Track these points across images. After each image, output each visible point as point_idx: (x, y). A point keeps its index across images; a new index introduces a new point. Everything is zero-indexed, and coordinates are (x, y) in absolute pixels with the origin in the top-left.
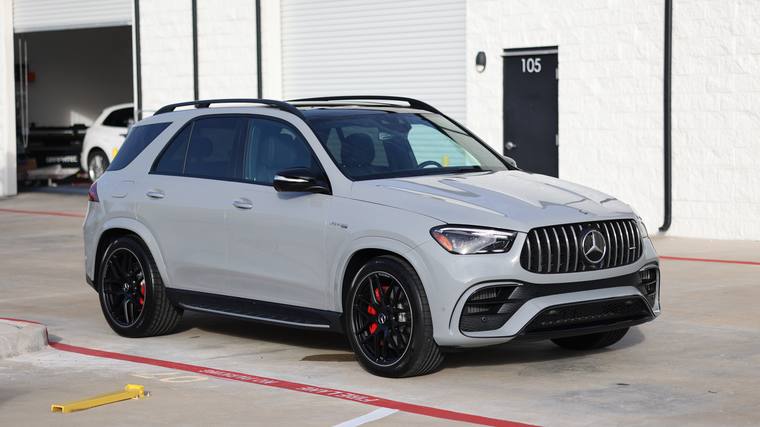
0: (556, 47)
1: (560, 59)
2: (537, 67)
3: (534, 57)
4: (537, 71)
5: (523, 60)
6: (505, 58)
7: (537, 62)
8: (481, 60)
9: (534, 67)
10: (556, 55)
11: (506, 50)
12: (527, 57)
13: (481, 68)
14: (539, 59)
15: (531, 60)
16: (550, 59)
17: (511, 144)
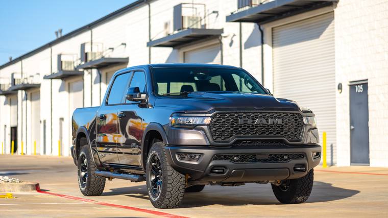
0: (367, 80)
1: (369, 85)
3: (360, 84)
4: (361, 91)
5: (356, 86)
6: (350, 85)
7: (361, 87)
8: (340, 87)
9: (360, 89)
10: (367, 83)
11: (350, 82)
12: (357, 85)
13: (340, 91)
14: (362, 86)
15: (359, 86)
16: (365, 85)
17: (352, 127)
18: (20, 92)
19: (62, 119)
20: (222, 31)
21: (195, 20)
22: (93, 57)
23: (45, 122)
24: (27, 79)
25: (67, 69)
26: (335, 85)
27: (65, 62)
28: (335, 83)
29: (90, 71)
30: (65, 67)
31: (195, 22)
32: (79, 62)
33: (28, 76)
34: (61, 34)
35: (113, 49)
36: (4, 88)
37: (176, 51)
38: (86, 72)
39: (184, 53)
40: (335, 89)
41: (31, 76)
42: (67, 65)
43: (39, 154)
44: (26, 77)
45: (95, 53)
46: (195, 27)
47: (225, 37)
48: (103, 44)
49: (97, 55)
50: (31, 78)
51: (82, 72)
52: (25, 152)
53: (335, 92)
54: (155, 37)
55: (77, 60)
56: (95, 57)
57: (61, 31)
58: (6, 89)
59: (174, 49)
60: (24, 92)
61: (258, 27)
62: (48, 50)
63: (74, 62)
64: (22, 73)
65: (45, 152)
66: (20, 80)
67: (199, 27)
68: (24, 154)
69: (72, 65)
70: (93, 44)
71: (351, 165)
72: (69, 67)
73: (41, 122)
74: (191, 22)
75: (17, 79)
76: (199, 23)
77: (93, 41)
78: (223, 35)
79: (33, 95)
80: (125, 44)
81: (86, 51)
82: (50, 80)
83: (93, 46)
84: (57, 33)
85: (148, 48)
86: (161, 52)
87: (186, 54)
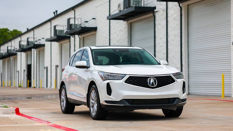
18: (33, 50)
19: (57, 66)
20: (155, 8)
21: (137, 1)
22: (75, 27)
23: (47, 68)
24: (37, 41)
25: (59, 35)
26: (230, 42)
27: (59, 30)
28: (230, 40)
29: (73, 36)
30: (59, 34)
31: (137, 3)
32: (67, 30)
33: (37, 40)
34: (57, 13)
35: (87, 22)
36: (23, 47)
38: (71, 37)
40: (231, 45)
41: (39, 40)
42: (59, 32)
43: (44, 88)
44: (36, 40)
45: (76, 25)
46: (137, 5)
47: (157, 12)
48: (81, 19)
49: (77, 26)
50: (40, 41)
51: (69, 36)
52: (35, 86)
53: (230, 47)
54: (113, 13)
55: (66, 29)
56: (76, 27)
57: (57, 11)
58: (25, 47)
59: (124, 21)
60: (35, 50)
61: (178, 4)
62: (49, 23)
63: (64, 31)
64: (34, 38)
65: (47, 86)
66: (32, 42)
67: (140, 6)
68: (35, 87)
69: (63, 32)
70: (76, 19)
72: (61, 33)
73: (45, 68)
74: (135, 2)
75: (31, 42)
76: (140, 3)
77: (76, 17)
78: (155, 10)
79: (40, 51)
80: (95, 19)
81: (71, 23)
82: (50, 42)
83: (76, 20)
84: (54, 13)
85: (108, 20)
86: (116, 23)
87: (132, 24)
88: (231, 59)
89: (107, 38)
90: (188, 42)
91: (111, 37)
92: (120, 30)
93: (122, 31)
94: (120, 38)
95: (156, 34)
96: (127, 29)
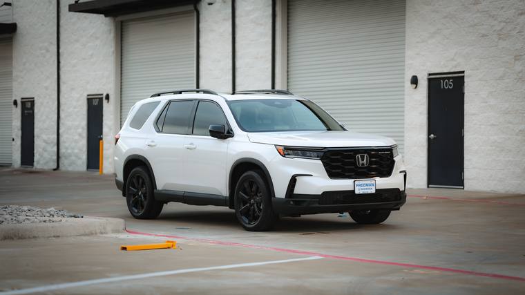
0: (463, 72)
1: (465, 80)
2: (450, 85)
3: (449, 78)
4: (450, 88)
5: (442, 81)
6: (429, 80)
7: (450, 82)
8: (415, 81)
9: (449, 85)
10: (464, 76)
11: (430, 75)
12: (444, 79)
13: (415, 86)
14: (452, 80)
15: (447, 80)
16: (458, 80)
17: (432, 135)
37: (108, 19)
39: (122, 22)
40: (404, 82)
59: (106, 16)
71: (428, 187)
86: (79, 19)
87: (124, 24)
88: (403, 112)
89: (48, 51)
90: (288, 72)
91: (61, 51)
92: (91, 36)
93: (97, 38)
94: (90, 53)
95: (201, 50)
96: (112, 35)
